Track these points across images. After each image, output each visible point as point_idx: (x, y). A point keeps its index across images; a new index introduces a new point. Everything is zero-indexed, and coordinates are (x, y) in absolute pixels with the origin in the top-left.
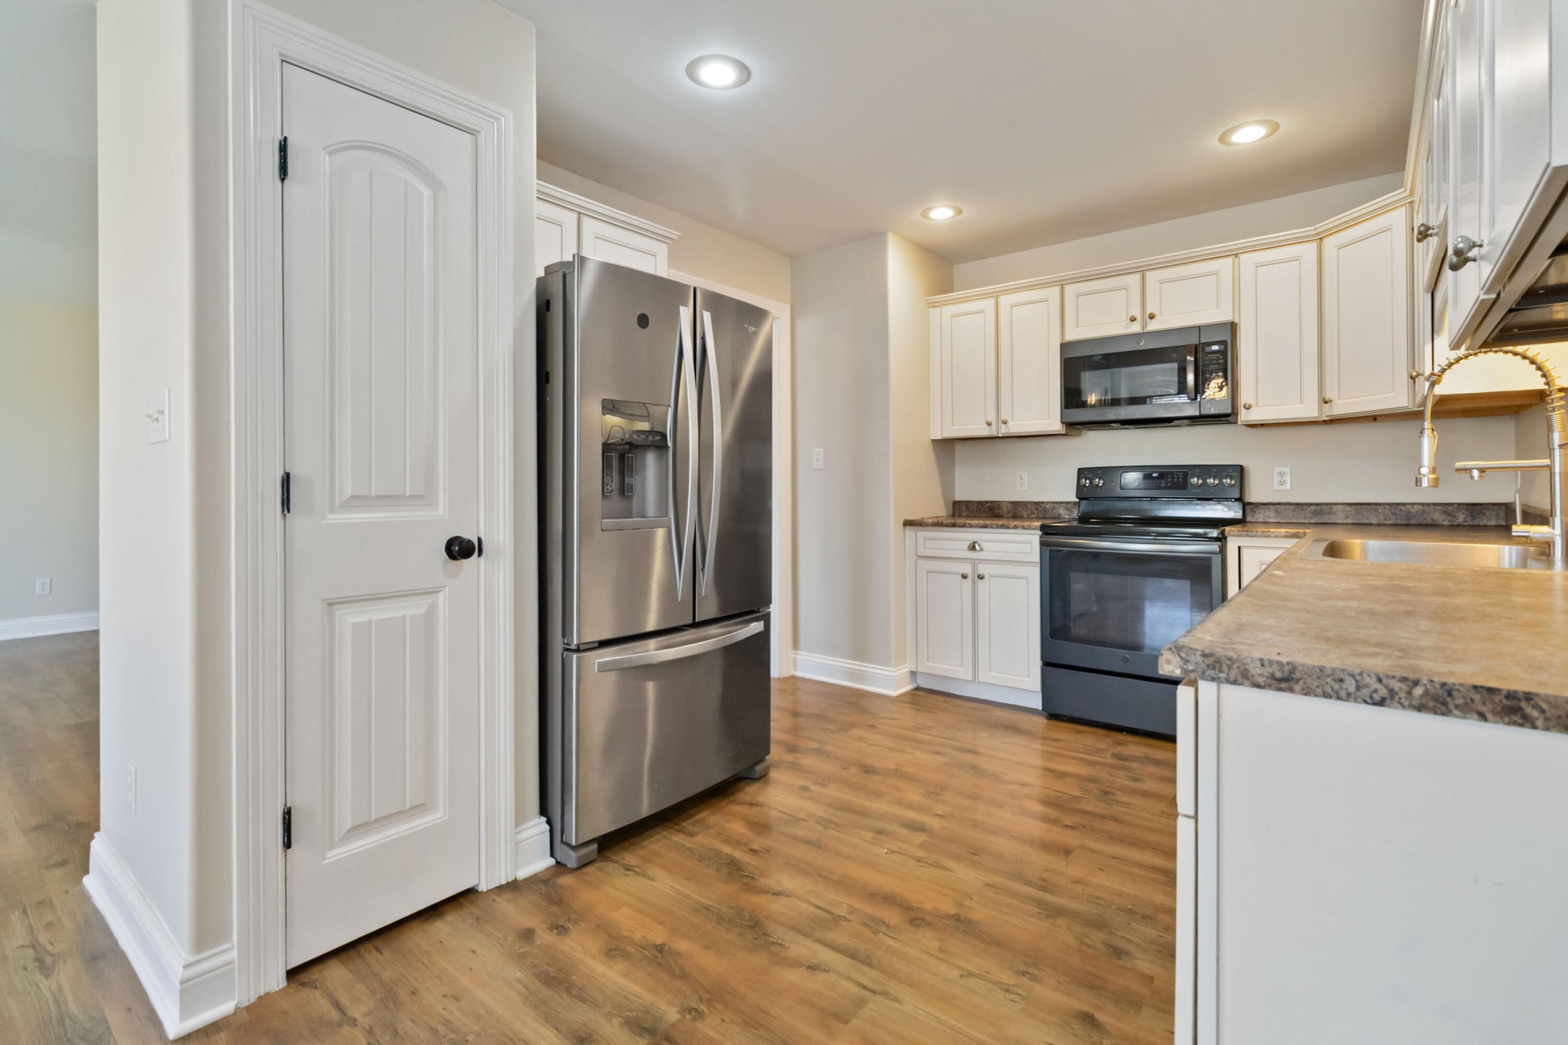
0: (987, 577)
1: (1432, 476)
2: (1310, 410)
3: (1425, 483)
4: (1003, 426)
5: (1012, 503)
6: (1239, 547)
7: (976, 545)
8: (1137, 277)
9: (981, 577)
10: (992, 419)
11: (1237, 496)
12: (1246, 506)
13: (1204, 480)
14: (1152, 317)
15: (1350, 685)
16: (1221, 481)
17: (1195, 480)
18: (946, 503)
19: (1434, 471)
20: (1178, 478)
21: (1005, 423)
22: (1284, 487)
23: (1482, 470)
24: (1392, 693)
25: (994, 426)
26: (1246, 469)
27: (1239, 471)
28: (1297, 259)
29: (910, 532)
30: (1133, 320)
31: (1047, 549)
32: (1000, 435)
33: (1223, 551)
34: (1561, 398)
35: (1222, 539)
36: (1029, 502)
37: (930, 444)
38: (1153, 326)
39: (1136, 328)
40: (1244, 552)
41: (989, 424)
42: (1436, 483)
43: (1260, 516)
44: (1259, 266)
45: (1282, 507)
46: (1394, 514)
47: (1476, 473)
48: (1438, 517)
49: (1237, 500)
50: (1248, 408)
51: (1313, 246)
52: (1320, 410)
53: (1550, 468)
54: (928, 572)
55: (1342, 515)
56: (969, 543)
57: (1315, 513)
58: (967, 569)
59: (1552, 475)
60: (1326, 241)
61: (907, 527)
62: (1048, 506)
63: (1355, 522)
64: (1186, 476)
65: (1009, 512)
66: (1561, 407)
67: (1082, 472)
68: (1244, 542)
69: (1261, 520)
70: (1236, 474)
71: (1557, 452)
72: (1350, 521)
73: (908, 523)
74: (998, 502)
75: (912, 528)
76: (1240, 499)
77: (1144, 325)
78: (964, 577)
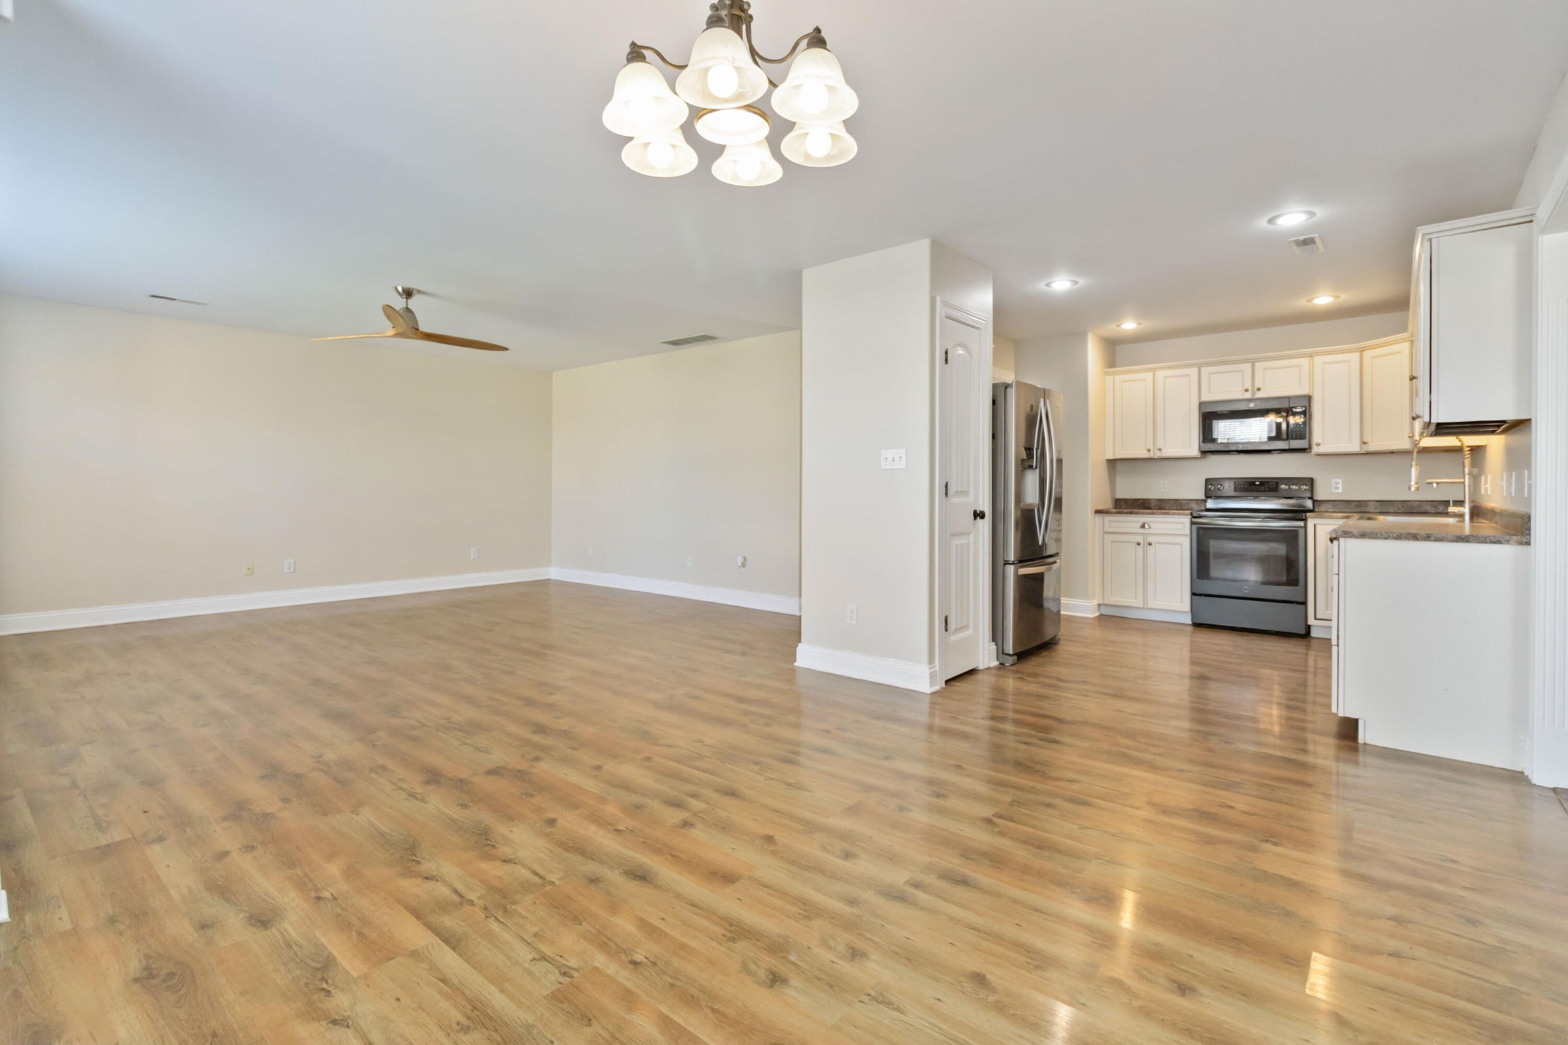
0: (1153, 544)
1: (1416, 486)
2: (1355, 447)
3: (1413, 489)
4: (1158, 451)
5: (1158, 500)
6: (1315, 525)
7: (1146, 525)
8: (1249, 365)
9: (1150, 544)
10: (1151, 447)
11: (1309, 496)
12: (1314, 502)
13: (1289, 486)
14: (1259, 389)
15: (1379, 535)
16: (1299, 487)
17: (1283, 487)
18: (1112, 500)
19: (1416, 483)
20: (1272, 485)
21: (1160, 450)
22: (1338, 491)
23: (1438, 483)
24: (1389, 536)
25: (1152, 452)
26: (1314, 480)
27: (1311, 482)
28: (1348, 361)
29: (1099, 518)
30: (1247, 390)
31: (1195, 527)
32: (1156, 457)
33: (1305, 527)
34: (1468, 451)
35: (1305, 520)
36: (1170, 500)
37: (1105, 462)
38: (1259, 395)
39: (1248, 395)
40: (1318, 527)
41: (1149, 451)
42: (1417, 489)
43: (1323, 508)
44: (1325, 363)
45: (1337, 503)
46: (1403, 506)
47: (1435, 485)
48: (1429, 508)
49: (1309, 498)
50: (1318, 445)
51: (1357, 355)
52: (1361, 448)
53: (1464, 483)
54: (1112, 542)
55: (1373, 507)
56: (1141, 524)
57: (1357, 506)
58: (1140, 539)
59: (1465, 486)
60: (1365, 353)
61: (1097, 514)
62: (1184, 502)
63: (1380, 511)
64: (1277, 484)
65: (1156, 506)
66: (1468, 458)
67: (1207, 481)
68: (1317, 521)
69: (1324, 510)
70: (1309, 483)
71: (1467, 476)
72: (1378, 511)
73: (1098, 512)
74: (1148, 500)
75: (1100, 515)
76: (1311, 498)
77: (1254, 394)
78: (1139, 544)
